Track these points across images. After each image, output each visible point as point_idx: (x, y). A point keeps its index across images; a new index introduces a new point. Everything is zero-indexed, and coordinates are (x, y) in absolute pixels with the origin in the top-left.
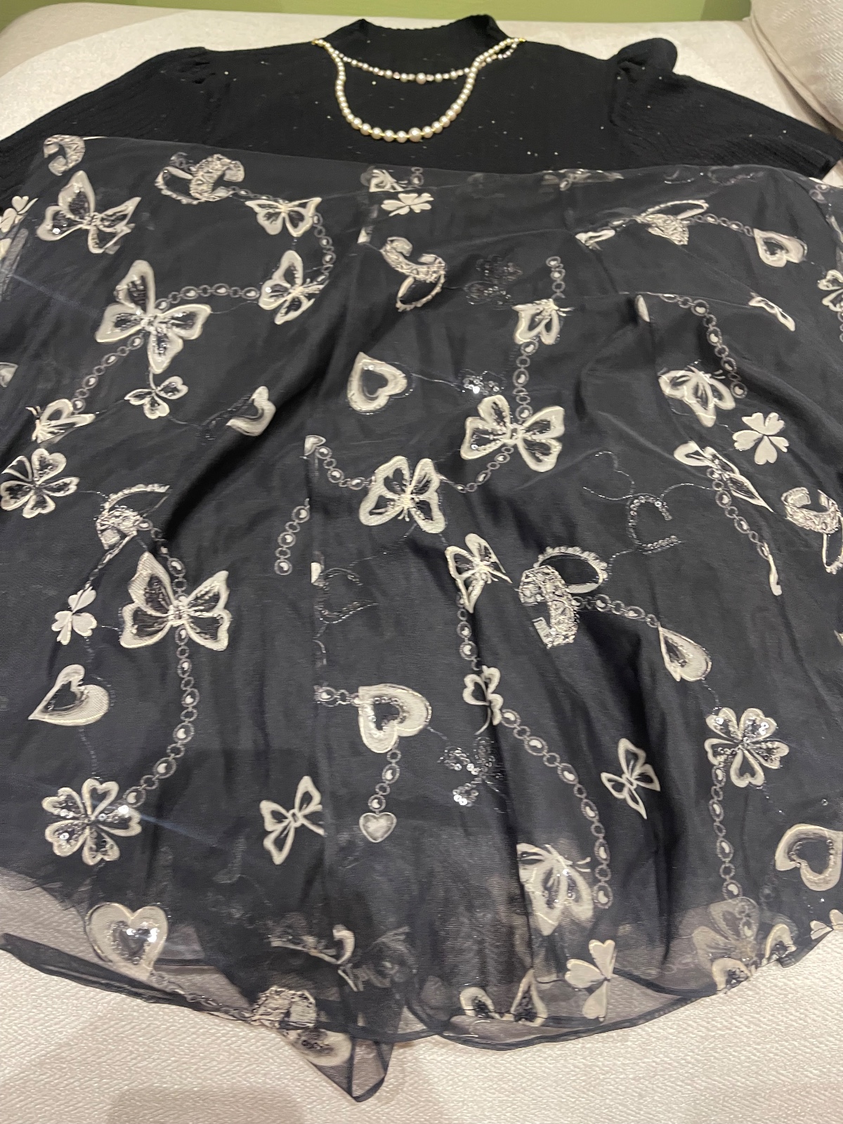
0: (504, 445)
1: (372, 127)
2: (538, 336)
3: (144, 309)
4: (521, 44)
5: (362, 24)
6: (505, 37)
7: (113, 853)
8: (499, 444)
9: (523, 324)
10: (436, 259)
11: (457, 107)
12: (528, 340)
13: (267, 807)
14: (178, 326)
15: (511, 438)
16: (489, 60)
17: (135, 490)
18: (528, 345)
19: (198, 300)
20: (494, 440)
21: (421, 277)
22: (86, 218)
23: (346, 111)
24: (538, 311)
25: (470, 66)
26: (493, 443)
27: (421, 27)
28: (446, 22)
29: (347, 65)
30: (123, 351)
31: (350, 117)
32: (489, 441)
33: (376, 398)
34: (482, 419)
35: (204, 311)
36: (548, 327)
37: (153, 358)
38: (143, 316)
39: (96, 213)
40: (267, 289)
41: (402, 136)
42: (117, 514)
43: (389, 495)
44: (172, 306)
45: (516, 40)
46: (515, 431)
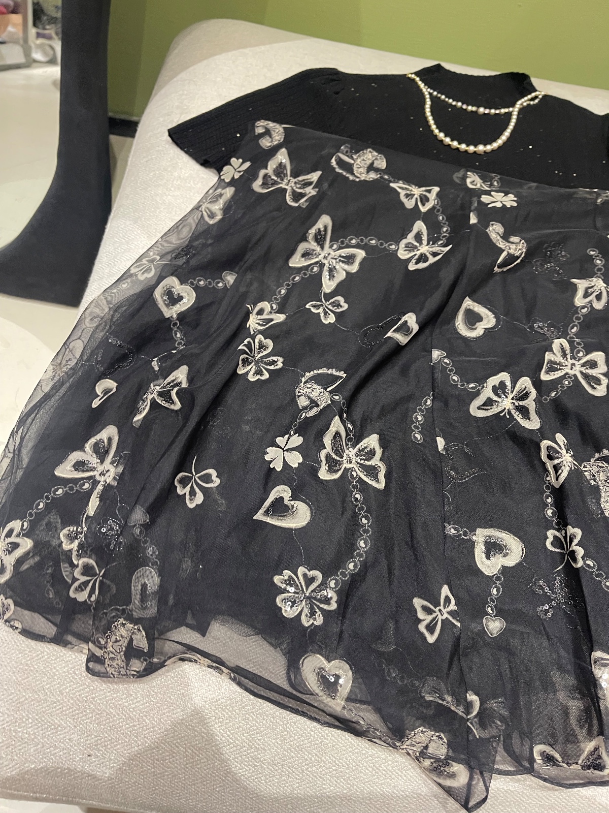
0: (567, 374)
1: (452, 140)
2: (590, 302)
3: (322, 248)
4: (545, 96)
5: (439, 66)
6: (535, 90)
7: (319, 621)
8: (563, 373)
9: (580, 293)
10: (521, 241)
11: (507, 134)
12: (584, 304)
13: (418, 603)
14: (343, 262)
15: (571, 369)
16: (525, 104)
17: (321, 371)
18: (583, 307)
19: (357, 246)
20: (560, 369)
21: (512, 251)
22: (285, 180)
23: (434, 127)
24: (590, 286)
25: (513, 105)
26: (560, 371)
27: (476, 74)
28: (493, 73)
29: (430, 94)
30: (305, 274)
31: (436, 131)
32: (557, 370)
33: (476, 329)
34: (554, 354)
35: (361, 254)
36: (599, 297)
37: (325, 282)
38: (321, 252)
39: (291, 178)
40: (403, 243)
41: (472, 149)
42: (309, 386)
43: (495, 398)
44: (340, 248)
45: (543, 93)
46: (573, 365)
